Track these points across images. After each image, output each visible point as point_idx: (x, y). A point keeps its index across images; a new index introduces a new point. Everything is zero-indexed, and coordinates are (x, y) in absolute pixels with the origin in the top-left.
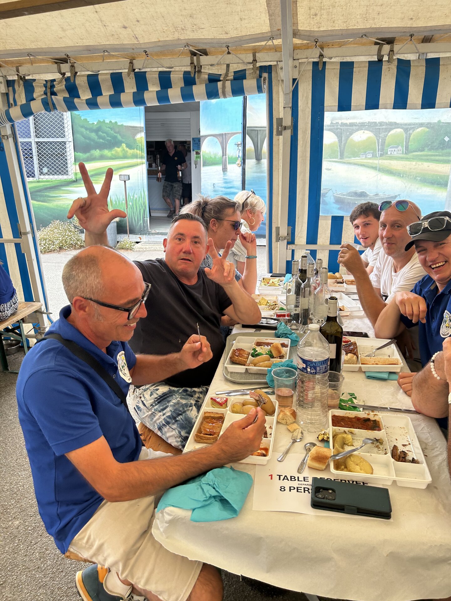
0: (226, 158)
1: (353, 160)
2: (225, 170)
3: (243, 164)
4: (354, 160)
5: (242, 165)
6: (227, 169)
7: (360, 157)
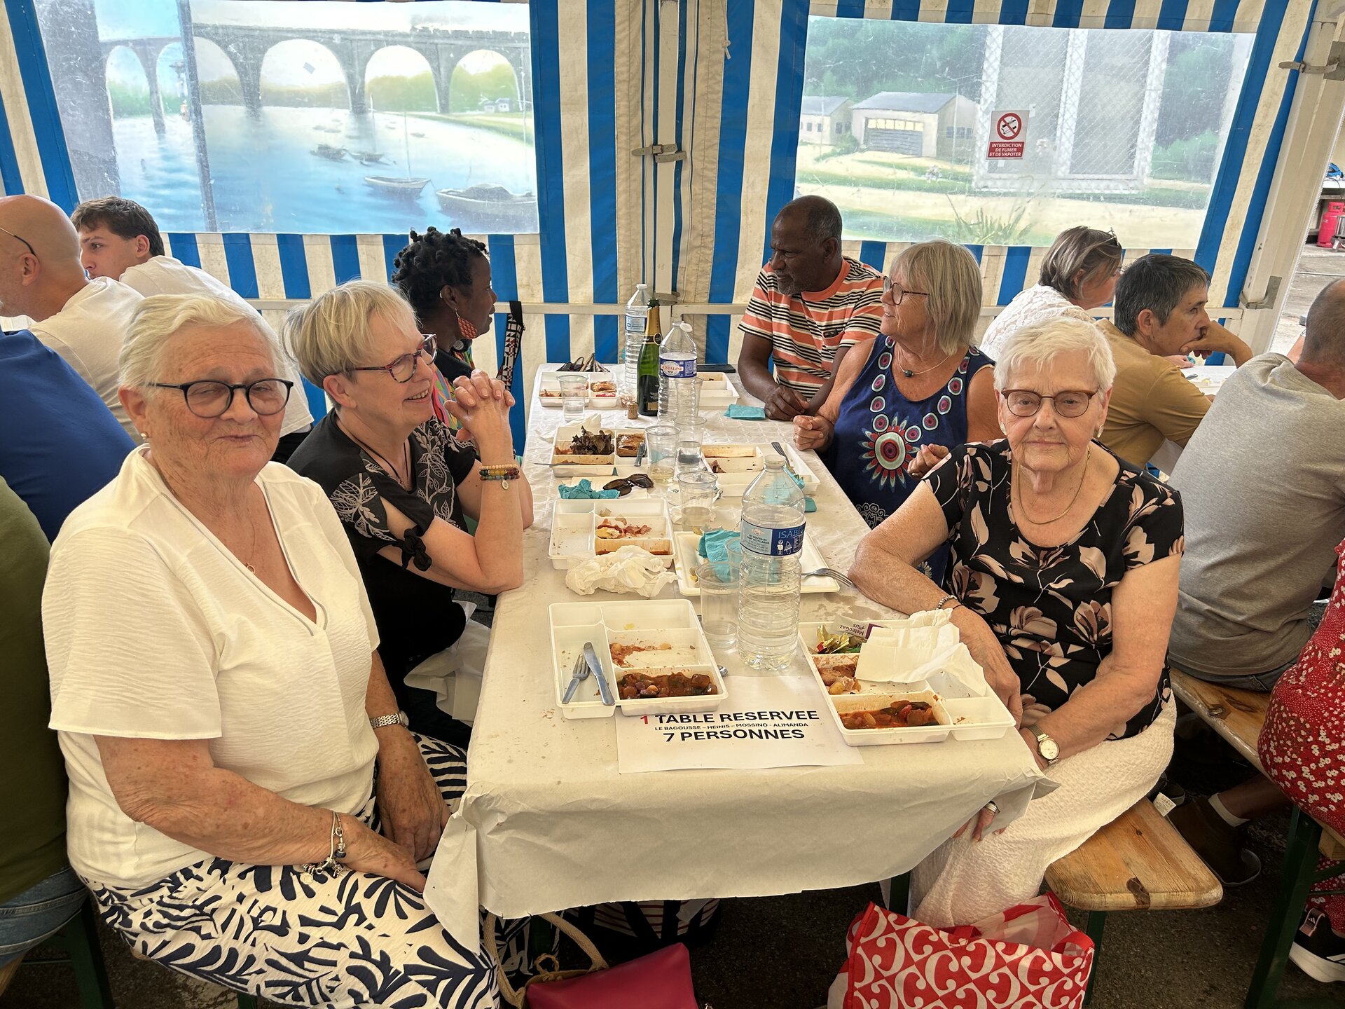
0: (158, 98)
1: (471, 116)
2: (160, 127)
4: (474, 115)
5: (194, 117)
6: (164, 125)
7: (483, 110)
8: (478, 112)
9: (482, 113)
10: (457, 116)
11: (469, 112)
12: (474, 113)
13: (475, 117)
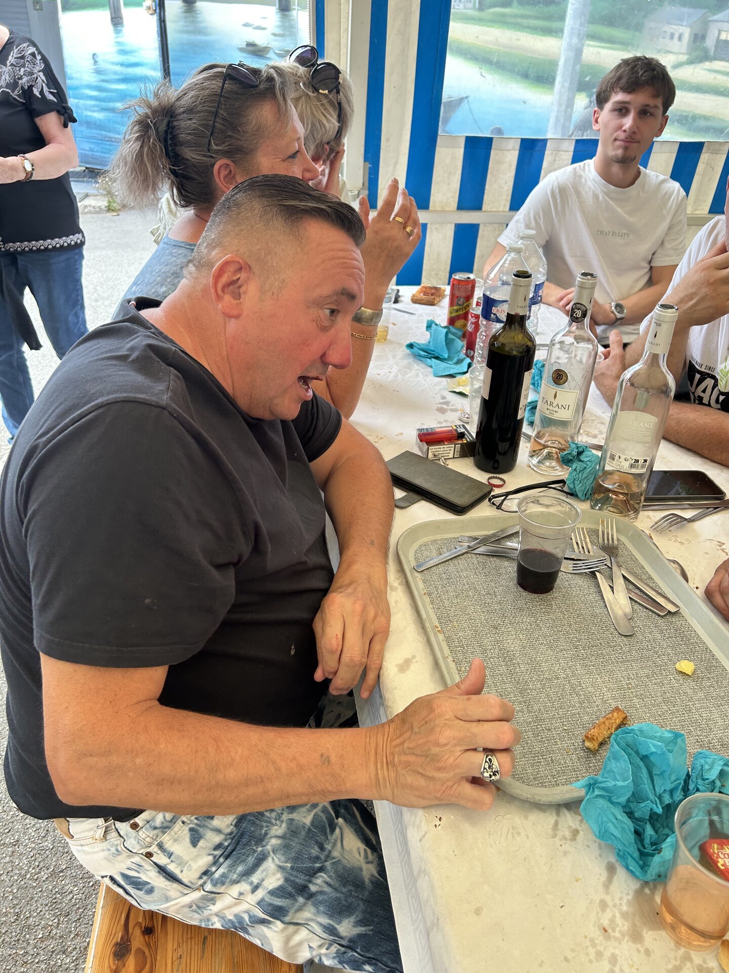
2: (117, 20)
3: (160, 9)
5: (158, 11)
6: (121, 18)
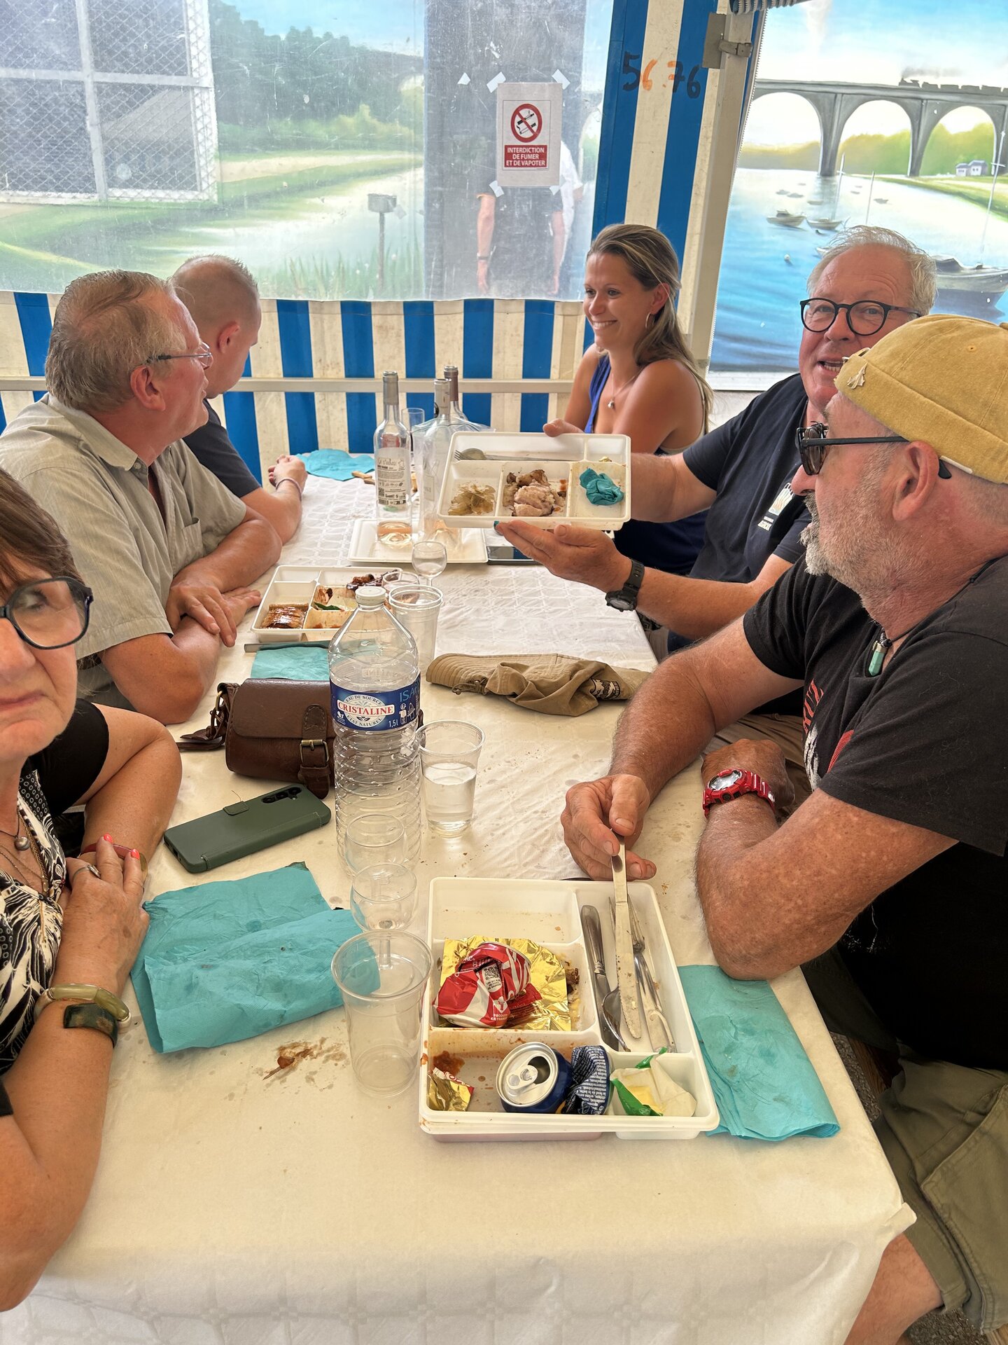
1: (940, 180)
4: (942, 180)
7: (955, 173)
8: (949, 176)
9: (953, 176)
10: (926, 180)
11: (939, 176)
12: (944, 176)
13: (945, 182)
